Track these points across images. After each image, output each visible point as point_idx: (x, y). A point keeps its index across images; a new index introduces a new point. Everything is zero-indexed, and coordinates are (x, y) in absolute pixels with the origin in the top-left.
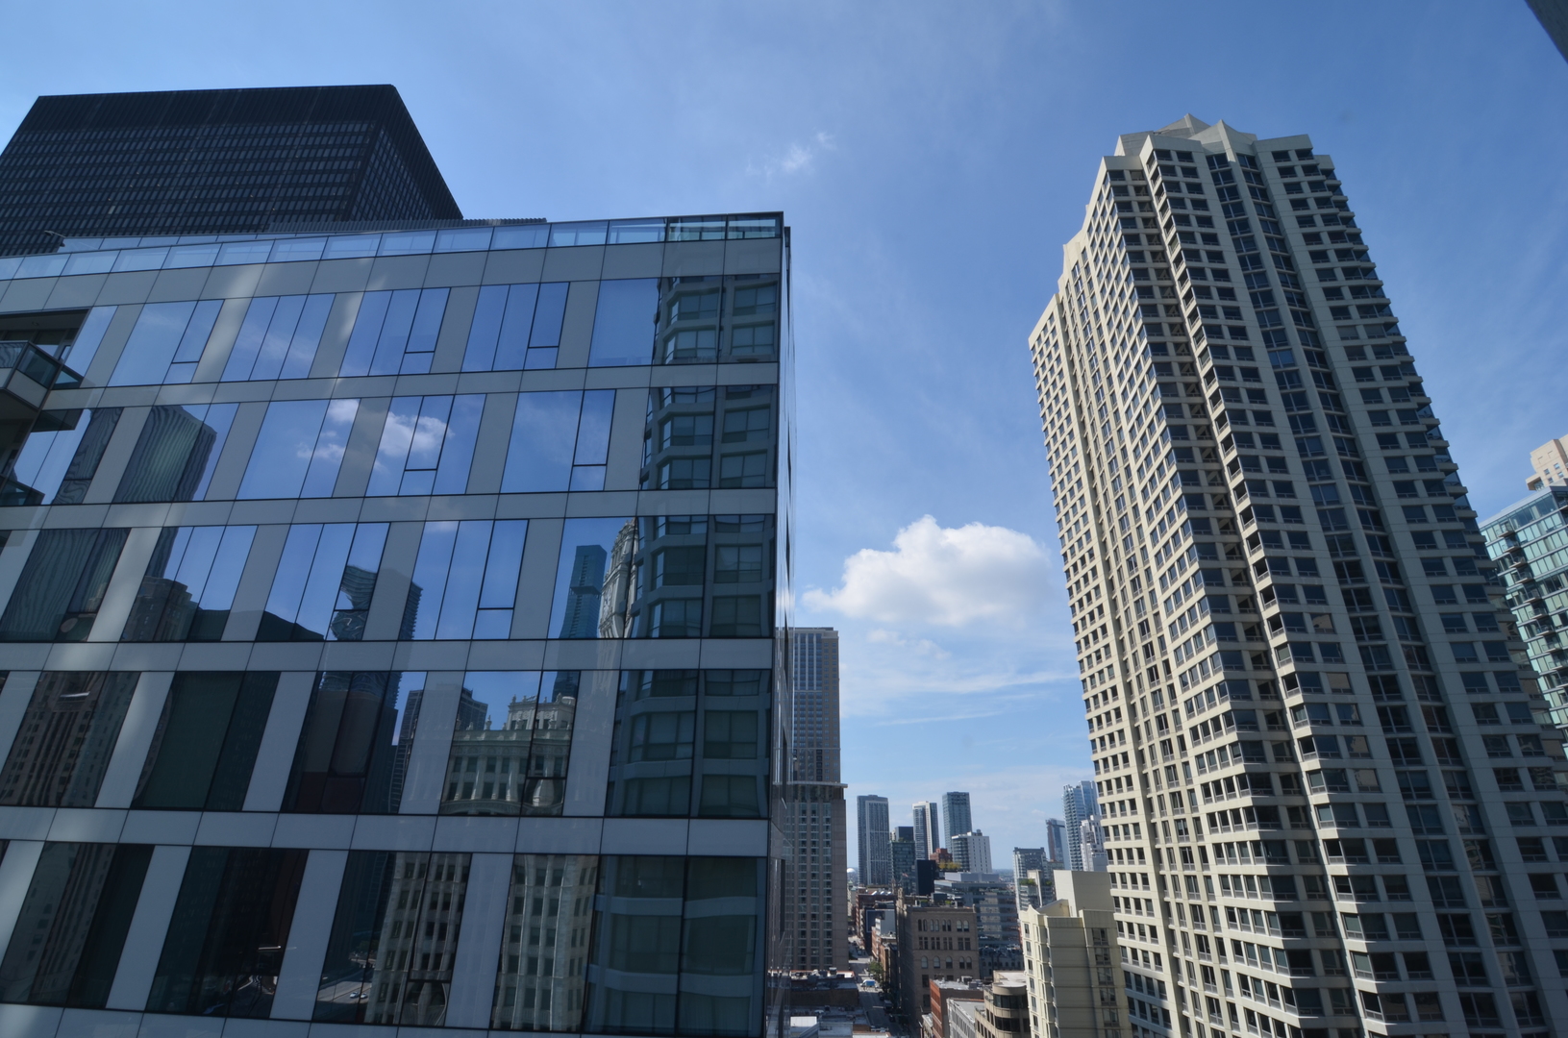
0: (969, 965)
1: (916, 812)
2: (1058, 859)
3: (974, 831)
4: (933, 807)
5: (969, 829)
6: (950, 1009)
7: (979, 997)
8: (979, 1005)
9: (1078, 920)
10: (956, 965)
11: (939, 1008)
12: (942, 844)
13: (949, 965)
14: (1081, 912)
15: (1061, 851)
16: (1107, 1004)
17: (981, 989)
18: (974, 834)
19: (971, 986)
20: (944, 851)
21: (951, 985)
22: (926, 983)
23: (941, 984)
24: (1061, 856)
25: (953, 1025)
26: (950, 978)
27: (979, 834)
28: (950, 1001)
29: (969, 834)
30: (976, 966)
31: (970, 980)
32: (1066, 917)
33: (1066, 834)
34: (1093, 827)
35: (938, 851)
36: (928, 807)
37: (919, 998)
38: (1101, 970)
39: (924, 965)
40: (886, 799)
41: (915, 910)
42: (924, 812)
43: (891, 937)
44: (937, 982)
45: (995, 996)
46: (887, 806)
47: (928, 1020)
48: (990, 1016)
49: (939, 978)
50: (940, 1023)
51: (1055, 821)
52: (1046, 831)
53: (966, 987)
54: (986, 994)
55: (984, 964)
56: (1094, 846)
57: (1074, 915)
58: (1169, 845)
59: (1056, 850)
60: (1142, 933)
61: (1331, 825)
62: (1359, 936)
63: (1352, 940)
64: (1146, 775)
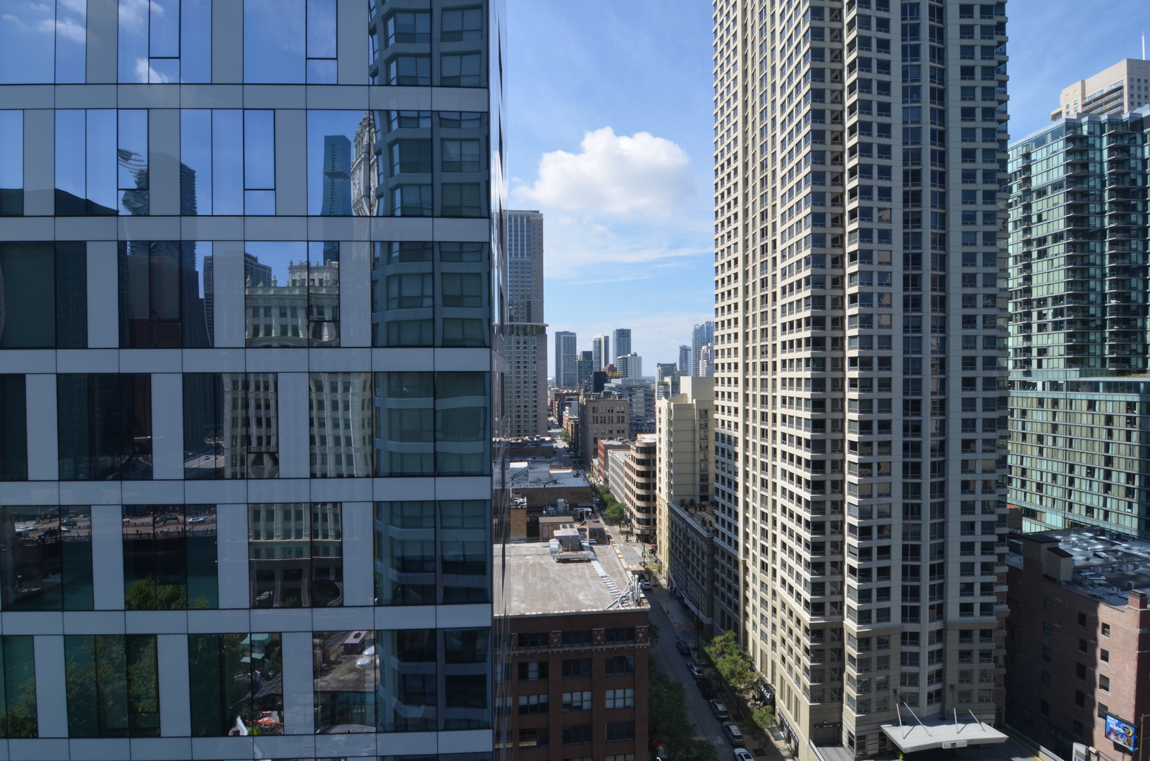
0: (623, 431)
1: (595, 342)
2: (684, 370)
3: (632, 353)
4: (607, 339)
5: (629, 352)
6: (609, 455)
7: (628, 448)
8: (627, 453)
9: (692, 405)
10: (615, 432)
11: (603, 455)
12: (611, 362)
13: (611, 432)
14: (694, 401)
15: (687, 365)
16: (703, 450)
17: (629, 444)
18: (632, 355)
19: (623, 443)
20: (612, 366)
21: (611, 442)
22: (596, 441)
23: (605, 442)
24: (686, 368)
25: (610, 463)
26: (611, 439)
27: (636, 355)
28: (610, 451)
29: (629, 355)
30: (627, 432)
31: (623, 439)
32: (685, 403)
33: (691, 355)
34: (709, 350)
35: (608, 366)
36: (603, 339)
37: (591, 450)
38: (702, 432)
39: (595, 432)
40: (575, 334)
41: (591, 401)
42: (600, 341)
43: (575, 417)
44: (603, 441)
45: (637, 447)
46: (575, 338)
47: (596, 462)
48: (633, 458)
49: (604, 439)
50: (603, 463)
51: (685, 347)
52: (679, 353)
53: (620, 443)
54: (632, 446)
55: (632, 431)
56: (708, 362)
57: (690, 402)
58: (754, 361)
59: (684, 365)
60: (729, 411)
61: (855, 348)
62: (855, 412)
63: (850, 414)
64: (748, 317)
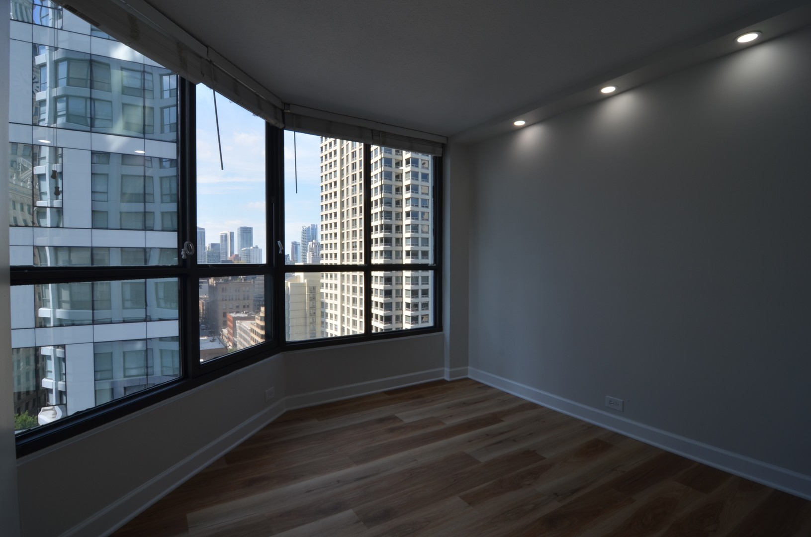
0: (248, 306)
1: (222, 236)
2: (295, 259)
3: (254, 246)
4: (232, 234)
5: (251, 245)
6: (237, 325)
7: (254, 319)
8: (253, 322)
9: (304, 283)
10: (241, 307)
11: (232, 325)
12: (236, 252)
13: (238, 307)
14: (306, 281)
15: (297, 256)
16: (312, 315)
17: (253, 316)
18: (254, 248)
19: (249, 315)
20: (237, 256)
21: (238, 315)
22: (225, 315)
23: (233, 315)
24: (297, 258)
25: (238, 331)
26: (237, 312)
27: (257, 247)
28: (238, 323)
29: (251, 248)
30: (251, 306)
31: (248, 312)
32: (298, 282)
33: (300, 249)
34: (314, 245)
35: (233, 256)
36: (229, 234)
37: (220, 322)
38: (311, 303)
39: (224, 308)
40: (204, 229)
41: (220, 283)
42: (226, 236)
43: (205, 296)
44: (231, 314)
45: (261, 317)
46: (204, 233)
47: (225, 331)
48: (258, 326)
49: (233, 312)
50: (232, 331)
51: (296, 242)
52: (291, 247)
53: (246, 315)
54: (256, 317)
55: (255, 306)
56: (313, 254)
57: (302, 281)
58: (348, 252)
59: (295, 255)
60: (331, 287)
61: (409, 245)
62: (409, 284)
63: (407, 285)
64: (343, 223)
